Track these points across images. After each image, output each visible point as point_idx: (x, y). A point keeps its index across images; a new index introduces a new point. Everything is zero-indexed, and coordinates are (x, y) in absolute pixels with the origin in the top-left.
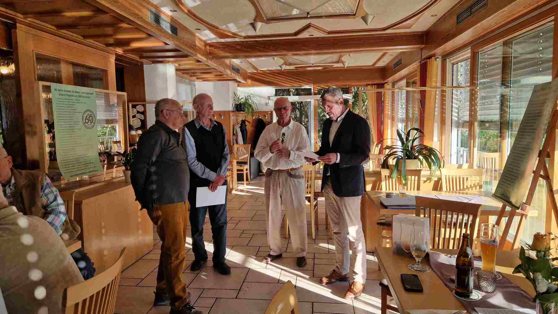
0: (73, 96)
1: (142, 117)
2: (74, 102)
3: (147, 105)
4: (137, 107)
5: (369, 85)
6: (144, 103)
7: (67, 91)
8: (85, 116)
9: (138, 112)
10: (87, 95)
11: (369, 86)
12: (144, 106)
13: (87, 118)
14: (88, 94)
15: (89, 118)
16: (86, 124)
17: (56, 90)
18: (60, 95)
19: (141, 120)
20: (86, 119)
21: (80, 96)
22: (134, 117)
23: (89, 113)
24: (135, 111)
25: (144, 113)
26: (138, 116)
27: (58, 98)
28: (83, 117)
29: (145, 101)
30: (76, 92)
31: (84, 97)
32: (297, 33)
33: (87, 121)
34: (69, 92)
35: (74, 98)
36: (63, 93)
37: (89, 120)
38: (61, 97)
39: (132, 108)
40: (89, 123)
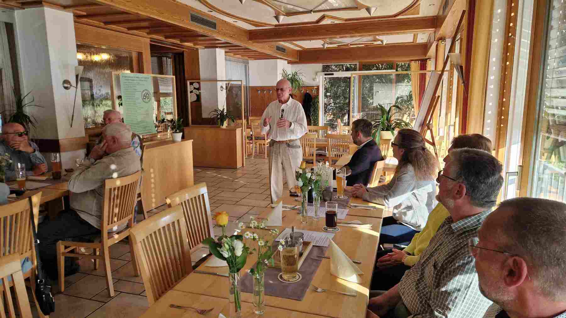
0: (135, 80)
1: (198, 92)
2: (136, 85)
3: (202, 84)
4: (194, 84)
5: (412, 60)
6: (199, 81)
7: (130, 77)
8: (143, 94)
9: (195, 88)
11: (413, 62)
12: (199, 83)
14: (146, 78)
15: (146, 95)
16: (144, 100)
17: (123, 77)
18: (126, 80)
19: (196, 94)
20: (144, 96)
22: (191, 92)
23: (146, 92)
24: (192, 87)
25: (199, 89)
26: (194, 91)
29: (199, 79)
30: (137, 77)
31: (142, 80)
32: (318, 21)
33: (145, 97)
34: (132, 77)
35: (135, 82)
36: (127, 78)
37: (146, 97)
39: (190, 85)
40: (146, 99)
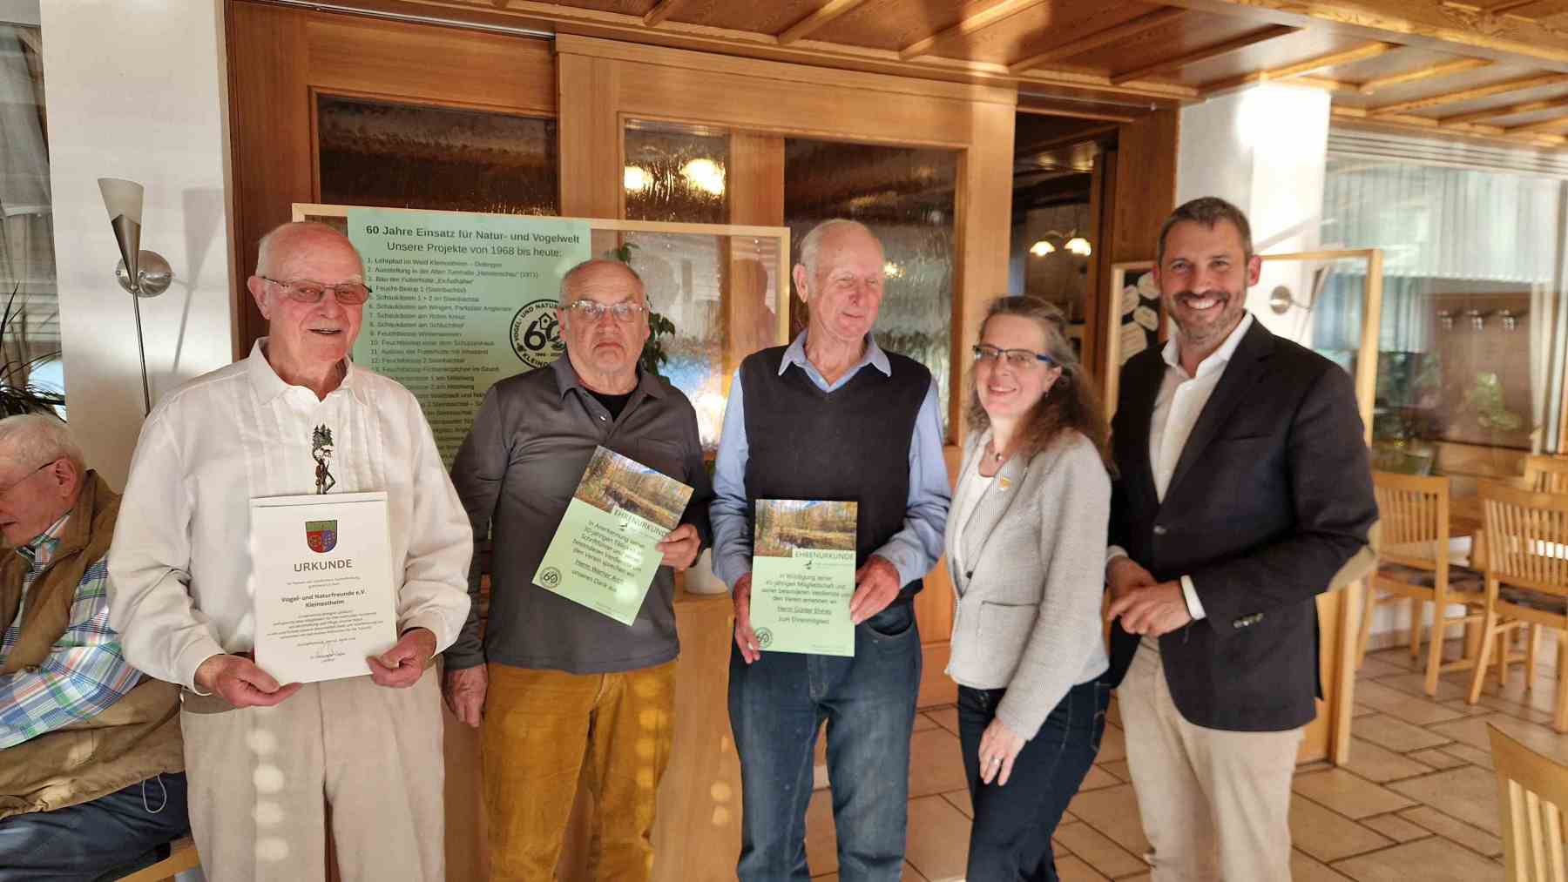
0: (463, 250)
1: (1153, 321)
2: (472, 273)
7: (428, 233)
8: (526, 323)
9: (1144, 301)
10: (541, 245)
13: (537, 329)
14: (549, 240)
15: (549, 330)
16: (531, 353)
17: (371, 229)
19: (1147, 330)
20: (530, 333)
21: (501, 250)
22: (1127, 319)
23: (550, 312)
26: (1139, 313)
27: (382, 261)
28: (514, 326)
30: (483, 236)
31: (523, 251)
33: (535, 340)
34: (443, 234)
35: (468, 257)
36: (400, 238)
37: (545, 337)
38: (398, 254)
39: (1125, 284)
40: (547, 350)
